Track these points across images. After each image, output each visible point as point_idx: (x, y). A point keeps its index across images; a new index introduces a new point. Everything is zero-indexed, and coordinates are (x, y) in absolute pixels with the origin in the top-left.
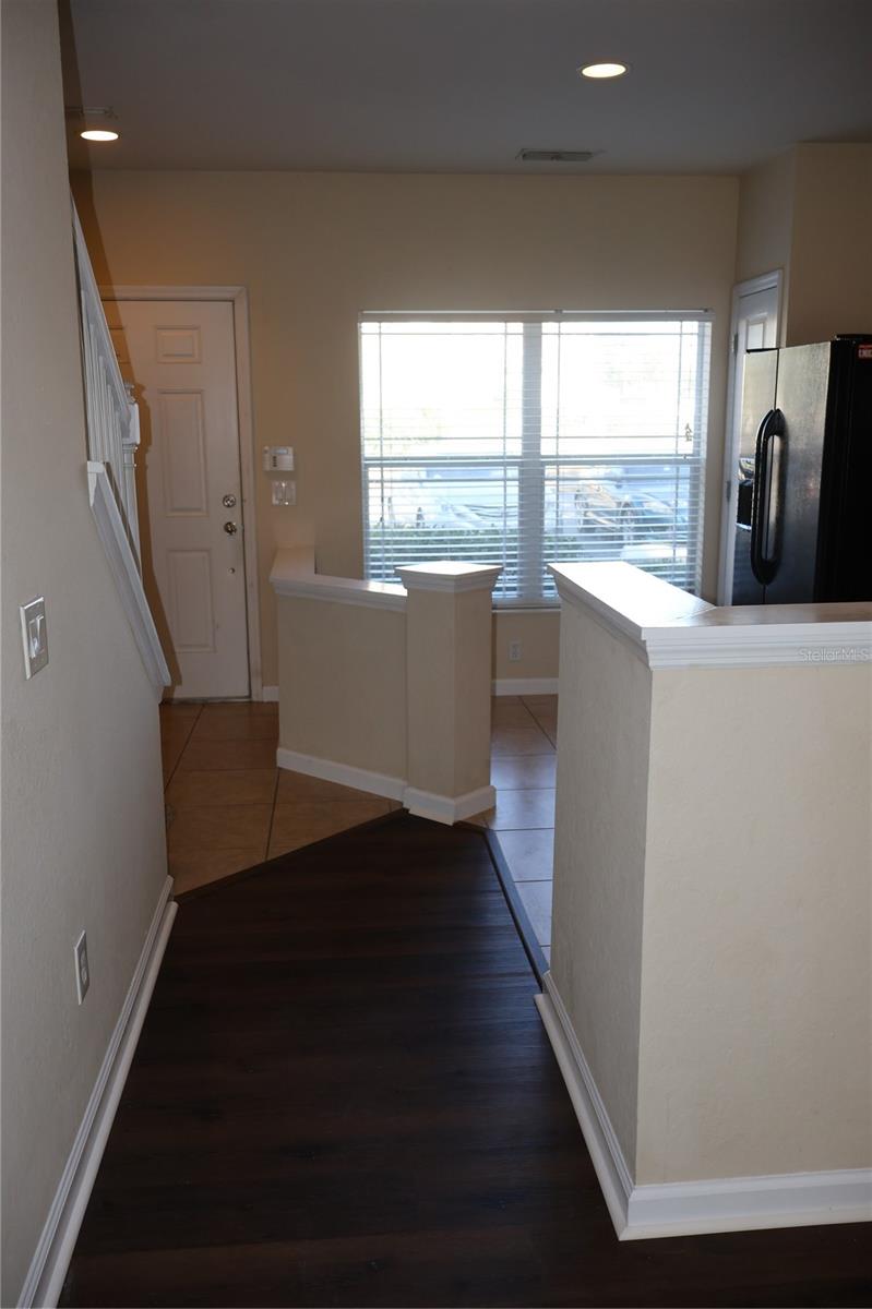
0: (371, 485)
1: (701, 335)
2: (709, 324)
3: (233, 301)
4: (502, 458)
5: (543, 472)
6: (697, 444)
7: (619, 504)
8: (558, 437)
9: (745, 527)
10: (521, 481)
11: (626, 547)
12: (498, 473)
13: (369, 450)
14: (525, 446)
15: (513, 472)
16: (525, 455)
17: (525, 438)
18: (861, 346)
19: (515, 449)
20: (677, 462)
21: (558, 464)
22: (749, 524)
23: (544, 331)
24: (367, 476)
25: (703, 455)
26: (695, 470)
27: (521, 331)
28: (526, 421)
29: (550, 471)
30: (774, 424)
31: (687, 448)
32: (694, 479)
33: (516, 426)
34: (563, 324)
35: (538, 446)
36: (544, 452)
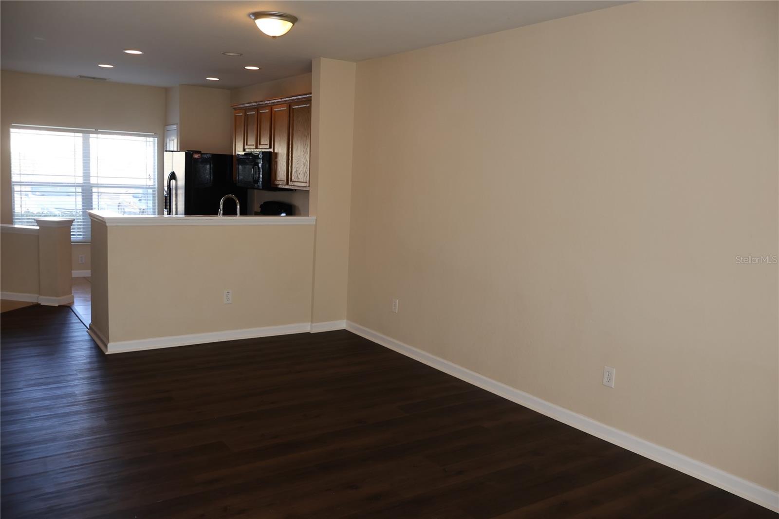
0: (15, 193)
1: (154, 143)
2: (156, 139)
4: (74, 184)
5: (92, 190)
6: (155, 182)
7: (140, 209)
8: (97, 177)
10: (82, 193)
12: (73, 189)
13: (15, 178)
14: (84, 180)
15: (79, 190)
16: (84, 183)
17: (84, 176)
18: (194, 154)
19: (80, 180)
20: (146, 188)
21: (98, 187)
23: (90, 136)
24: (14, 189)
25: (156, 186)
26: (154, 191)
27: (81, 136)
28: (84, 170)
29: (94, 190)
30: (173, 176)
31: (151, 183)
32: (154, 194)
33: (80, 172)
34: (98, 135)
35: (89, 180)
36: (92, 182)
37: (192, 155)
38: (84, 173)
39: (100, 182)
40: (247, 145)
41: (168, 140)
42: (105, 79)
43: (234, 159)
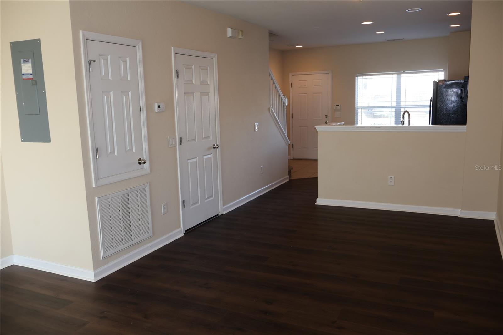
3: (329, 74)
5: (401, 109)
8: (405, 101)
10: (395, 112)
12: (390, 110)
14: (397, 104)
16: (396, 106)
19: (394, 104)
23: (402, 76)
27: (396, 77)
28: (397, 97)
33: (394, 99)
34: (407, 75)
35: (400, 103)
36: (401, 105)
39: (406, 104)
42: (402, 39)
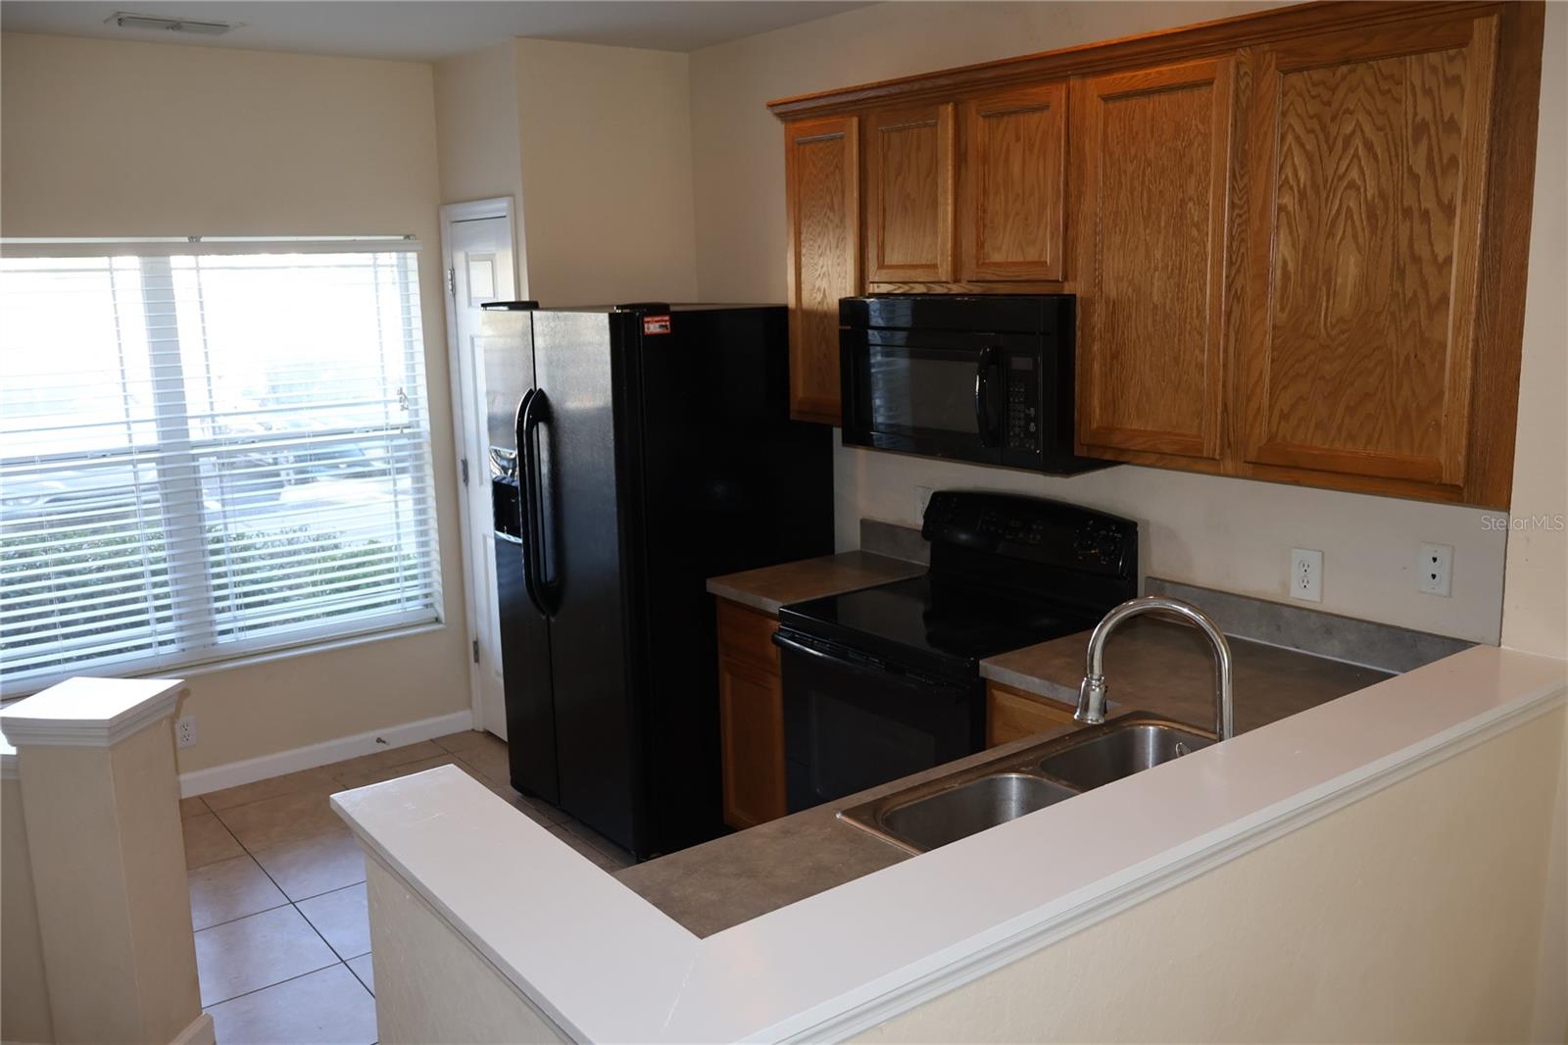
1: (404, 271)
2: (412, 256)
4: (128, 452)
5: (195, 469)
8: (213, 415)
9: (512, 539)
11: (288, 488)
14: (164, 433)
15: (150, 473)
16: (165, 446)
17: (162, 421)
18: (646, 319)
19: (148, 436)
22: (516, 534)
23: (173, 265)
25: (425, 426)
26: (417, 447)
27: (138, 266)
29: (206, 468)
30: (539, 410)
33: (145, 404)
34: (203, 258)
35: (184, 432)
36: (194, 438)
37: (640, 325)
38: (161, 410)
40: (882, 266)
41: (459, 259)
42: (222, 27)
43: (796, 328)
